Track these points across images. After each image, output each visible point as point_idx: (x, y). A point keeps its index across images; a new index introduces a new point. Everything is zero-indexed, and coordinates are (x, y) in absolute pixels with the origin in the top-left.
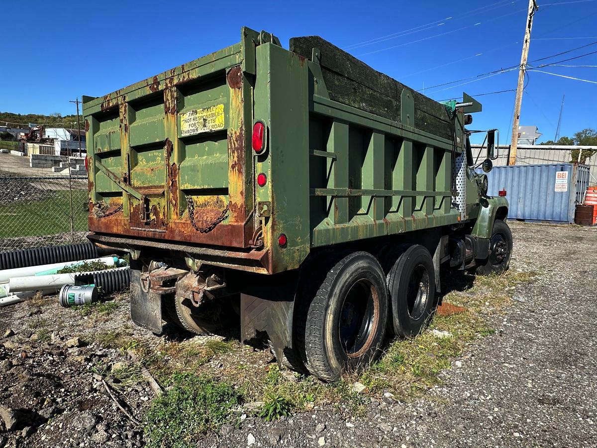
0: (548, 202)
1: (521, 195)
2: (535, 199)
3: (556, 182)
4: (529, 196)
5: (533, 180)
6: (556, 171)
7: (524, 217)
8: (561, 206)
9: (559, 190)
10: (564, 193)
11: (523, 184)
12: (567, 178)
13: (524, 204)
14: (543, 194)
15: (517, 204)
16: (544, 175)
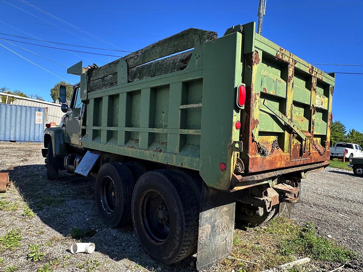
0: (31, 130)
1: (13, 124)
2: (23, 128)
3: (36, 118)
4: (18, 125)
5: (21, 115)
6: (36, 111)
7: (15, 139)
8: (39, 133)
9: (38, 123)
10: (40, 125)
11: (14, 117)
12: (42, 116)
13: (15, 131)
14: (28, 125)
15: (10, 131)
16: (28, 113)
